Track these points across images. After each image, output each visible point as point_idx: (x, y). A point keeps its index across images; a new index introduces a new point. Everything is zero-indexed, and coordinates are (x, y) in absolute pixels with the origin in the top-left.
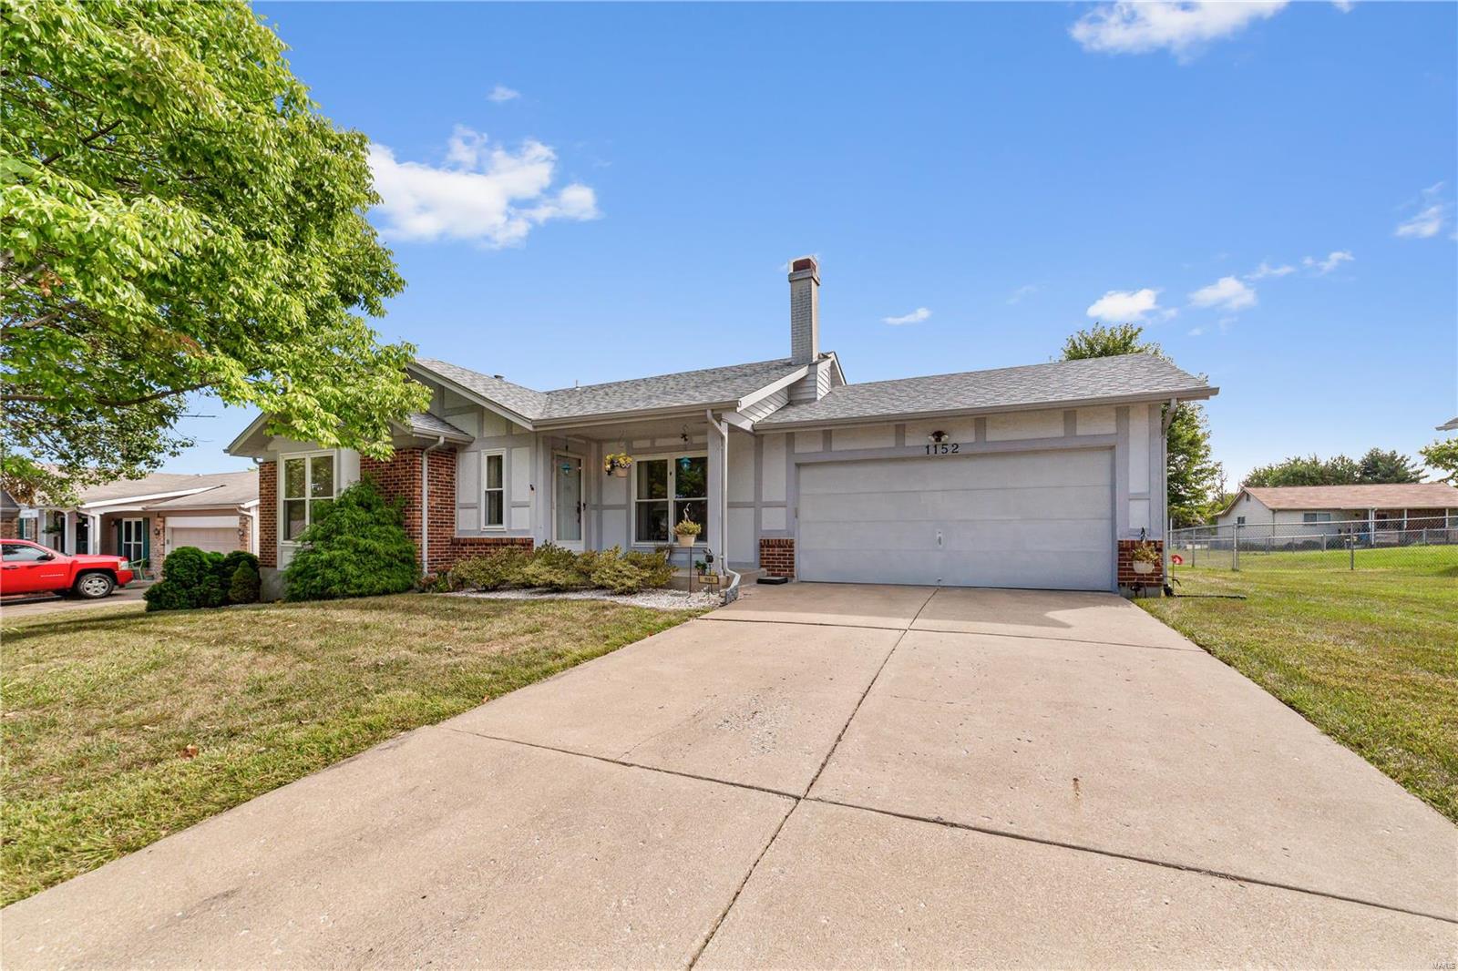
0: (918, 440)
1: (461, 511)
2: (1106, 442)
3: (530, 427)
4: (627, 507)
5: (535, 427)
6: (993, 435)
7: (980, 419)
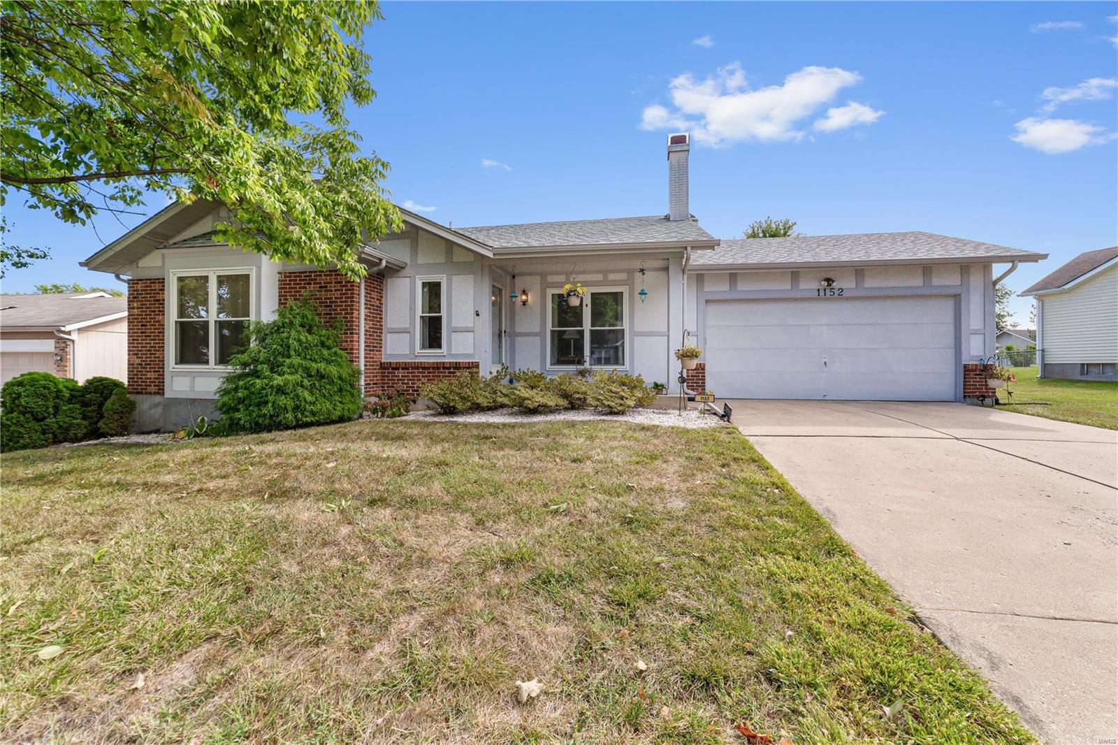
0: (810, 285)
1: (389, 335)
2: (952, 292)
3: (490, 255)
4: (541, 334)
5: (494, 254)
6: (871, 283)
7: (859, 270)
